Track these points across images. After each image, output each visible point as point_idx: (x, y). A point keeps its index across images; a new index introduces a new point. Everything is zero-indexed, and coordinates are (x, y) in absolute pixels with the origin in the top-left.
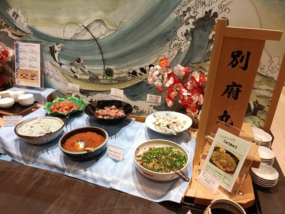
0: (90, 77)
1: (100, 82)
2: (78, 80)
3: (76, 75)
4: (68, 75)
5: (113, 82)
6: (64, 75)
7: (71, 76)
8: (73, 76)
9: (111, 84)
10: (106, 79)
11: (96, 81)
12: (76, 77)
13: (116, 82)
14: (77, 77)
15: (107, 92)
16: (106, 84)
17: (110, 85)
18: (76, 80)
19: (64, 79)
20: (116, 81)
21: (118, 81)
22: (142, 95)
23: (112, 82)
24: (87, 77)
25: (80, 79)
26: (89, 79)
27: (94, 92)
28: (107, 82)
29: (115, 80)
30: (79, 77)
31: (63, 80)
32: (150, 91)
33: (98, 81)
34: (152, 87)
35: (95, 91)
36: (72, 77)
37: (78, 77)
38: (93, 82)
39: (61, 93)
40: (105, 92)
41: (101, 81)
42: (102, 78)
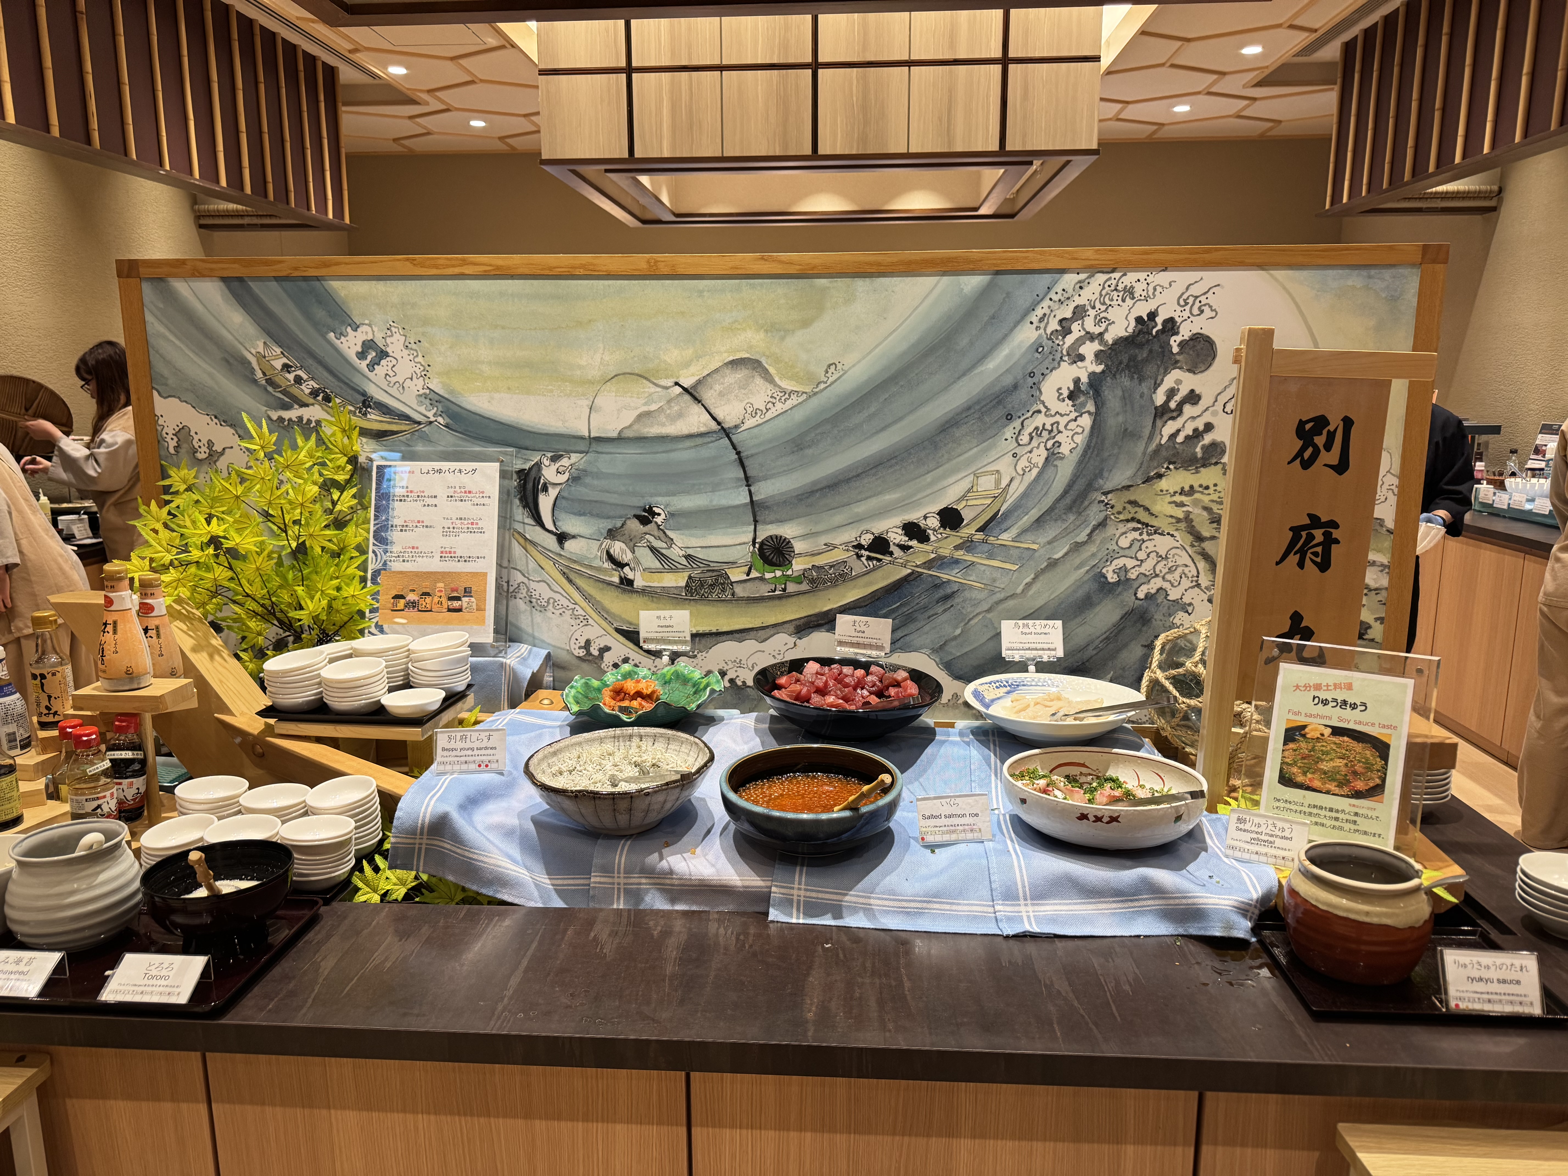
0: (690, 577)
1: (733, 595)
2: (635, 596)
3: (630, 576)
4: (590, 577)
5: (792, 588)
6: (570, 581)
7: (604, 582)
9: (780, 597)
10: (762, 579)
11: (717, 590)
12: (627, 583)
13: (805, 587)
14: (630, 582)
15: (761, 633)
16: (762, 599)
17: (777, 602)
18: (626, 597)
19: (570, 598)
20: (801, 583)
21: (812, 581)
22: (912, 627)
23: (784, 590)
24: (678, 580)
25: (644, 592)
26: (686, 586)
27: (703, 641)
28: (764, 590)
29: (798, 580)
30: (639, 582)
31: (566, 603)
32: (945, 611)
33: (723, 591)
34: (954, 593)
35: (711, 634)
36: (610, 584)
37: (636, 584)
38: (703, 599)
40: (752, 634)
41: (739, 591)
42: (745, 577)
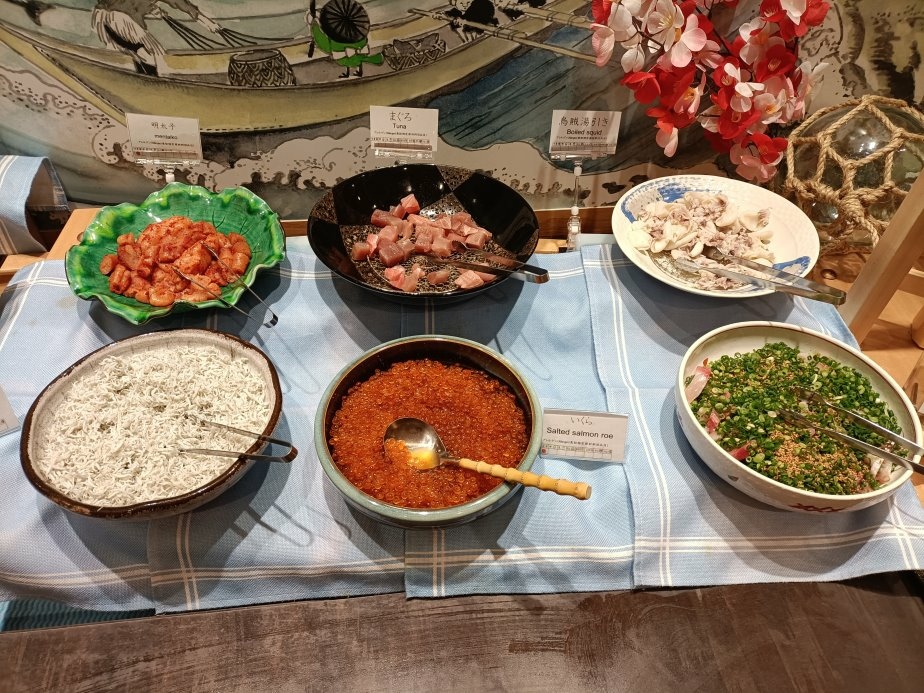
0: (232, 61)
1: (294, 82)
2: (162, 87)
3: (150, 61)
4: (93, 64)
5: (369, 70)
6: (66, 70)
7: (114, 70)
8: (131, 67)
9: (355, 83)
10: (329, 60)
11: (272, 76)
12: (147, 71)
13: (385, 69)
14: (152, 70)
15: (336, 127)
16: (332, 86)
17: (351, 90)
18: (150, 88)
19: (75, 94)
20: (380, 64)
21: (395, 61)
22: (516, 113)
23: (360, 74)
24: (218, 65)
25: (174, 81)
26: (231, 71)
27: (266, 139)
28: (334, 75)
29: (377, 60)
30: (164, 69)
31: (71, 100)
32: (556, 93)
33: (281, 77)
34: (568, 70)
35: (273, 131)
36: (125, 73)
37: (161, 71)
38: (256, 88)
39: (74, 171)
40: (326, 129)
41: (302, 76)
42: (306, 58)
